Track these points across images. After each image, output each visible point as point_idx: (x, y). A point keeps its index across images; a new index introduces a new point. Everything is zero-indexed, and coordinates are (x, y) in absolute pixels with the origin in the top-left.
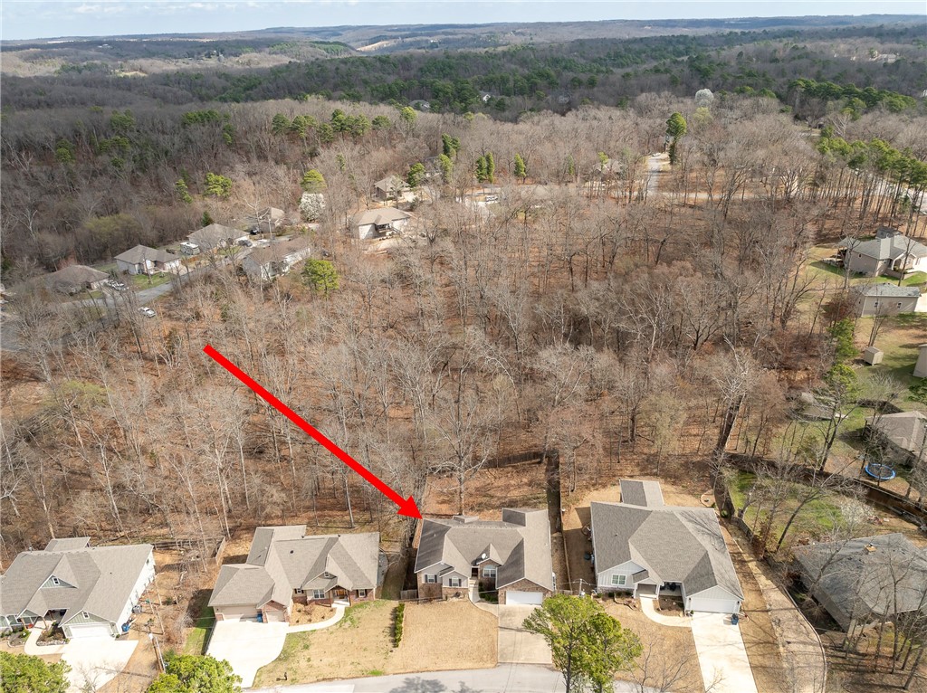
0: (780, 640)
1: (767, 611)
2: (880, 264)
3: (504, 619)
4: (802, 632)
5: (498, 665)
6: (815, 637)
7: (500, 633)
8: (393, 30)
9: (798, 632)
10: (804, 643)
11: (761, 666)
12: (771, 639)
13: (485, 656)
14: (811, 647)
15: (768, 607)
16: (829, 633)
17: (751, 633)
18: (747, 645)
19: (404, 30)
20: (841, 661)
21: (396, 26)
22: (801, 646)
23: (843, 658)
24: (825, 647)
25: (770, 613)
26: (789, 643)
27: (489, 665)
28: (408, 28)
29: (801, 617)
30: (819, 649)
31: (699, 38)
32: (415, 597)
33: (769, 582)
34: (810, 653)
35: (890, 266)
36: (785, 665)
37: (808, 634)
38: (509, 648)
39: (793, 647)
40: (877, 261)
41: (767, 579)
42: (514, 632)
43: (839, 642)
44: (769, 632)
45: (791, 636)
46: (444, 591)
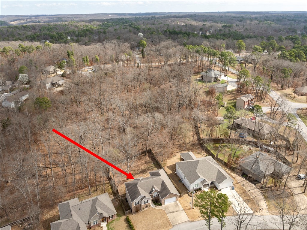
0: (247, 190)
1: (239, 183)
2: (213, 78)
3: (166, 210)
4: (251, 186)
5: (173, 226)
6: (254, 186)
7: (168, 215)
8: (22, 17)
9: (249, 186)
10: (253, 189)
11: (246, 200)
12: (244, 191)
13: (167, 225)
14: (255, 190)
15: (238, 182)
16: (257, 184)
17: (238, 191)
18: (240, 195)
19: (26, 17)
20: (264, 191)
21: (22, 15)
22: (253, 190)
23: (264, 190)
24: (259, 188)
25: (240, 183)
26: (249, 190)
27: (170, 228)
28: (27, 16)
29: (248, 182)
30: (257, 190)
31: (127, 18)
32: (131, 212)
33: (234, 174)
34: (256, 192)
35: (215, 79)
36: (252, 197)
37: (253, 186)
38: (173, 219)
39: (251, 191)
40: (212, 78)
41: (233, 173)
42: (172, 213)
43: (261, 186)
44: (243, 189)
45: (249, 188)
46: (142, 207)
